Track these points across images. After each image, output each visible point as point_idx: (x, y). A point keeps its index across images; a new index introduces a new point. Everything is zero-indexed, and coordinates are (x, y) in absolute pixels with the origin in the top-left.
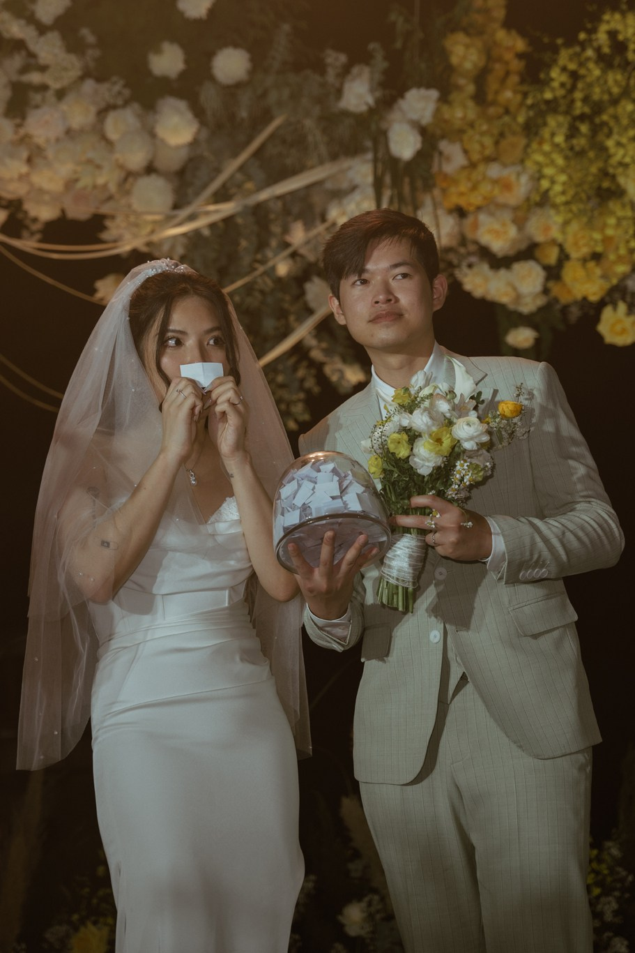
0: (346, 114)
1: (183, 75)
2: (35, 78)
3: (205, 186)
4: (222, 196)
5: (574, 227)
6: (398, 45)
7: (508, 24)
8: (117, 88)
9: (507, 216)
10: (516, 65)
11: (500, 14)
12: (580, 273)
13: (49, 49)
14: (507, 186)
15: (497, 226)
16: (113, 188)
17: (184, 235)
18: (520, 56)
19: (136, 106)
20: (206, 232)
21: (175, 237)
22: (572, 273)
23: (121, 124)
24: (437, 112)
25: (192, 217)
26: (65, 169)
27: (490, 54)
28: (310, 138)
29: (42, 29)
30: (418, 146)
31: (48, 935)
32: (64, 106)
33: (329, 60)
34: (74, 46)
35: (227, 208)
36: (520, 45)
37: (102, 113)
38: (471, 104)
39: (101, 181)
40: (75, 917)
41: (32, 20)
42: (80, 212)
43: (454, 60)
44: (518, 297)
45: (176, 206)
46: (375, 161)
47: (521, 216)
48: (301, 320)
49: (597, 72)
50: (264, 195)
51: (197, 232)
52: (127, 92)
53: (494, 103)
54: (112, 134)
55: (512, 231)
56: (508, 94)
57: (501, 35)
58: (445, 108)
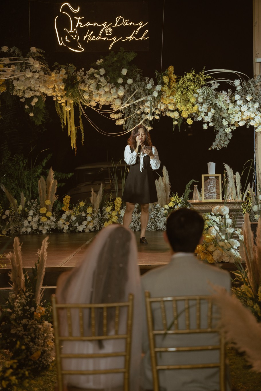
0: (147, 89)
1: (123, 83)
2: (100, 83)
3: (126, 100)
4: (128, 103)
5: (183, 106)
6: (157, 77)
7: (174, 74)
8: (113, 85)
9: (173, 105)
10: (175, 80)
11: (173, 72)
12: (184, 113)
13: (102, 79)
14: (172, 100)
15: (171, 106)
16: (112, 101)
17: (123, 108)
18: (175, 79)
19: (116, 88)
20: (126, 107)
21: (122, 109)
22: (183, 113)
23: (113, 91)
24: (162, 88)
25: (124, 106)
26: (105, 98)
27: (170, 79)
28: (142, 94)
29: (101, 76)
30: (158, 95)
31: (103, 208)
32: (104, 88)
33: (146, 79)
34: (106, 79)
35: (129, 104)
36: (175, 77)
37: (111, 89)
38: (167, 87)
39: (110, 100)
40: (107, 206)
41: (100, 75)
42: (107, 104)
43: (164, 81)
44: (175, 117)
45: (122, 104)
46: (151, 96)
47: (175, 104)
48: (141, 120)
49: (187, 82)
50: (134, 103)
51: (125, 108)
52: (114, 85)
53: (172, 86)
54: (112, 93)
55: (173, 107)
56: (174, 85)
57: (172, 75)
58: (163, 88)
